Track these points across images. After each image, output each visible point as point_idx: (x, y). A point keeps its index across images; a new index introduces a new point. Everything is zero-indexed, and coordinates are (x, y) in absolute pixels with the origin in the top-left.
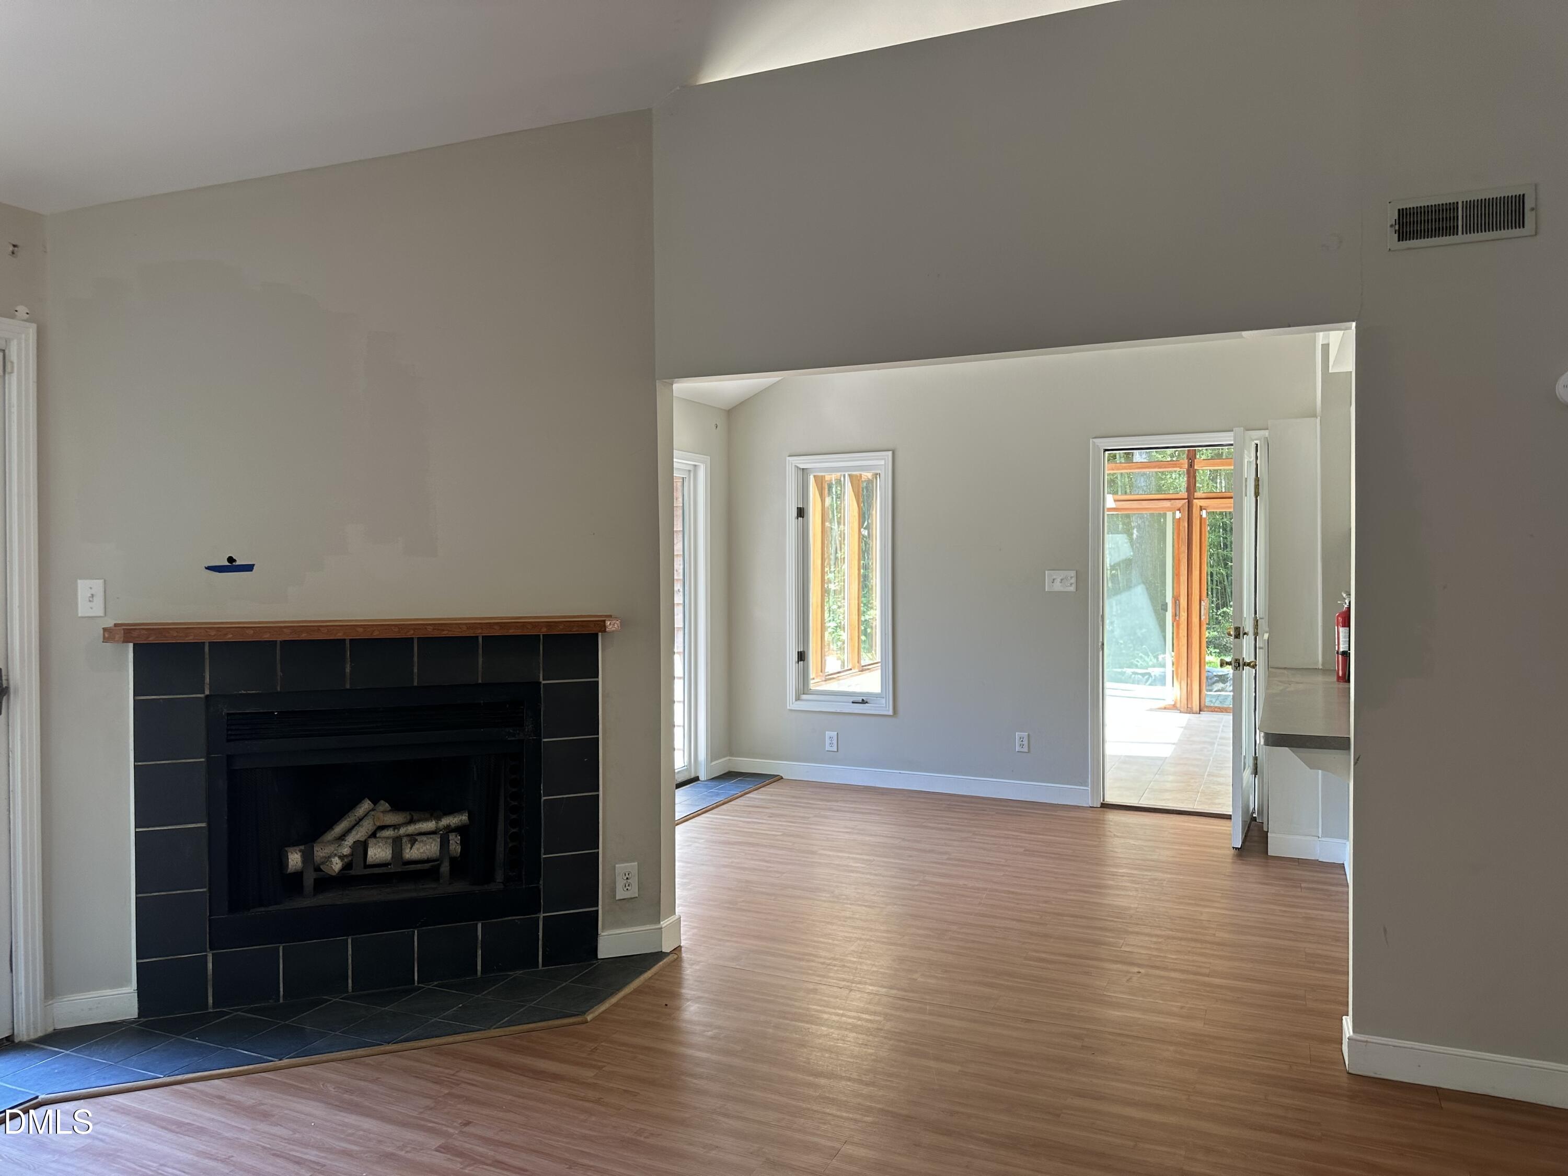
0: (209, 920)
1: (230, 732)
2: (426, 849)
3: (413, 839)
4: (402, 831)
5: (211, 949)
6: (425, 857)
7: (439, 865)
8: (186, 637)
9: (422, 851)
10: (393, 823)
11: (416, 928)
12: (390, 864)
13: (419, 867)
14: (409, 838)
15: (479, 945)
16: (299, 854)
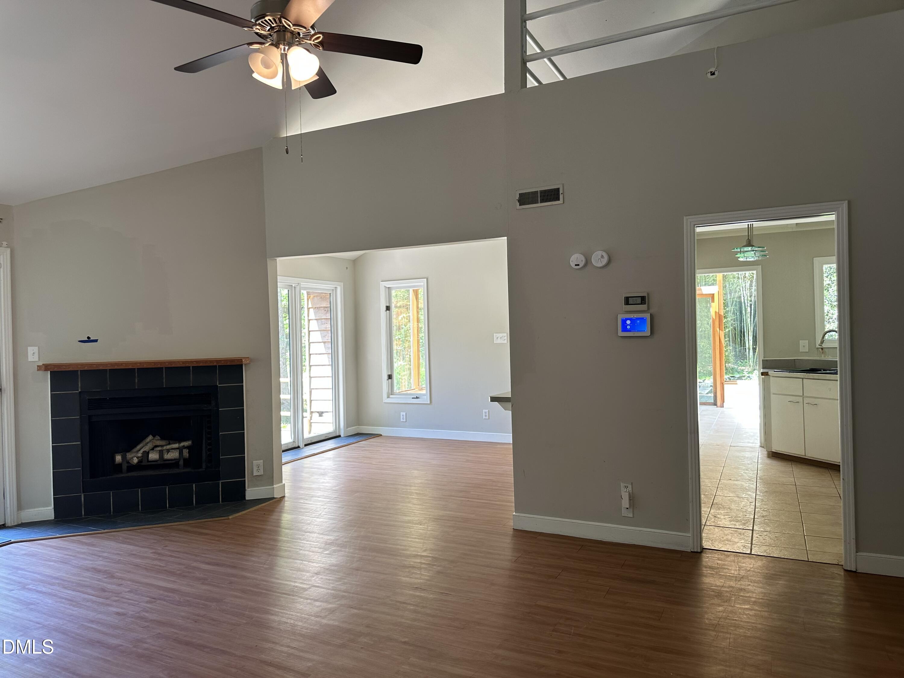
0: (83, 481)
1: (89, 406)
2: (173, 455)
3: (168, 451)
4: (165, 448)
5: (83, 493)
6: (173, 458)
7: (179, 462)
8: (69, 368)
9: (172, 455)
10: (160, 444)
11: (167, 486)
12: (158, 461)
13: (170, 462)
14: (167, 450)
15: (194, 493)
16: (121, 456)
